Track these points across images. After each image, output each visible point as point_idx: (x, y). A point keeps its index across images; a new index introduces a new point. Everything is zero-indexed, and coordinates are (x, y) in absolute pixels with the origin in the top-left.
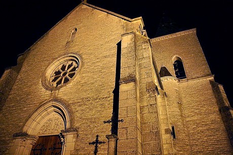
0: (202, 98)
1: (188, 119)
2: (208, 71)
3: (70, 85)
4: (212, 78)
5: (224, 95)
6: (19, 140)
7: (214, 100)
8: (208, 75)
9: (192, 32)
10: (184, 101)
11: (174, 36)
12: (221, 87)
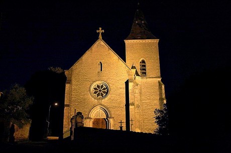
0: (152, 91)
1: (144, 101)
2: (159, 74)
3: (106, 99)
4: (160, 79)
5: (164, 91)
6: (88, 120)
7: (158, 93)
8: (159, 77)
9: (156, 41)
10: (143, 91)
11: (144, 41)
12: (163, 86)
